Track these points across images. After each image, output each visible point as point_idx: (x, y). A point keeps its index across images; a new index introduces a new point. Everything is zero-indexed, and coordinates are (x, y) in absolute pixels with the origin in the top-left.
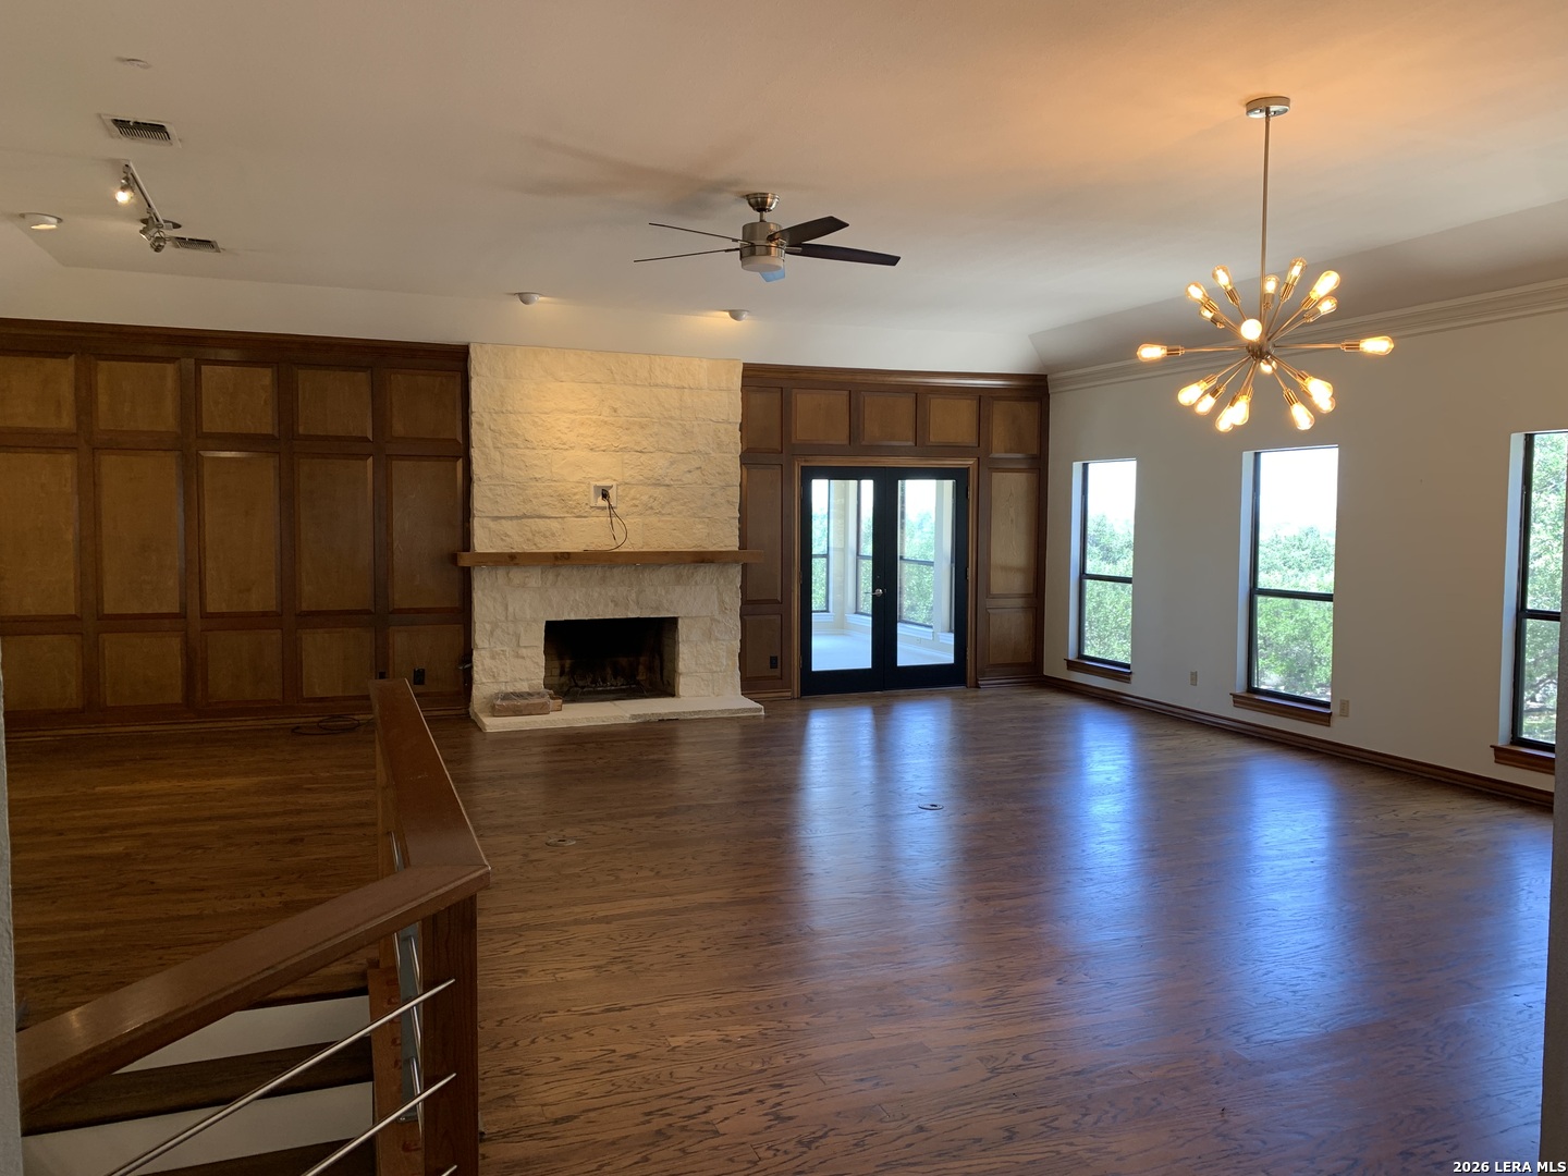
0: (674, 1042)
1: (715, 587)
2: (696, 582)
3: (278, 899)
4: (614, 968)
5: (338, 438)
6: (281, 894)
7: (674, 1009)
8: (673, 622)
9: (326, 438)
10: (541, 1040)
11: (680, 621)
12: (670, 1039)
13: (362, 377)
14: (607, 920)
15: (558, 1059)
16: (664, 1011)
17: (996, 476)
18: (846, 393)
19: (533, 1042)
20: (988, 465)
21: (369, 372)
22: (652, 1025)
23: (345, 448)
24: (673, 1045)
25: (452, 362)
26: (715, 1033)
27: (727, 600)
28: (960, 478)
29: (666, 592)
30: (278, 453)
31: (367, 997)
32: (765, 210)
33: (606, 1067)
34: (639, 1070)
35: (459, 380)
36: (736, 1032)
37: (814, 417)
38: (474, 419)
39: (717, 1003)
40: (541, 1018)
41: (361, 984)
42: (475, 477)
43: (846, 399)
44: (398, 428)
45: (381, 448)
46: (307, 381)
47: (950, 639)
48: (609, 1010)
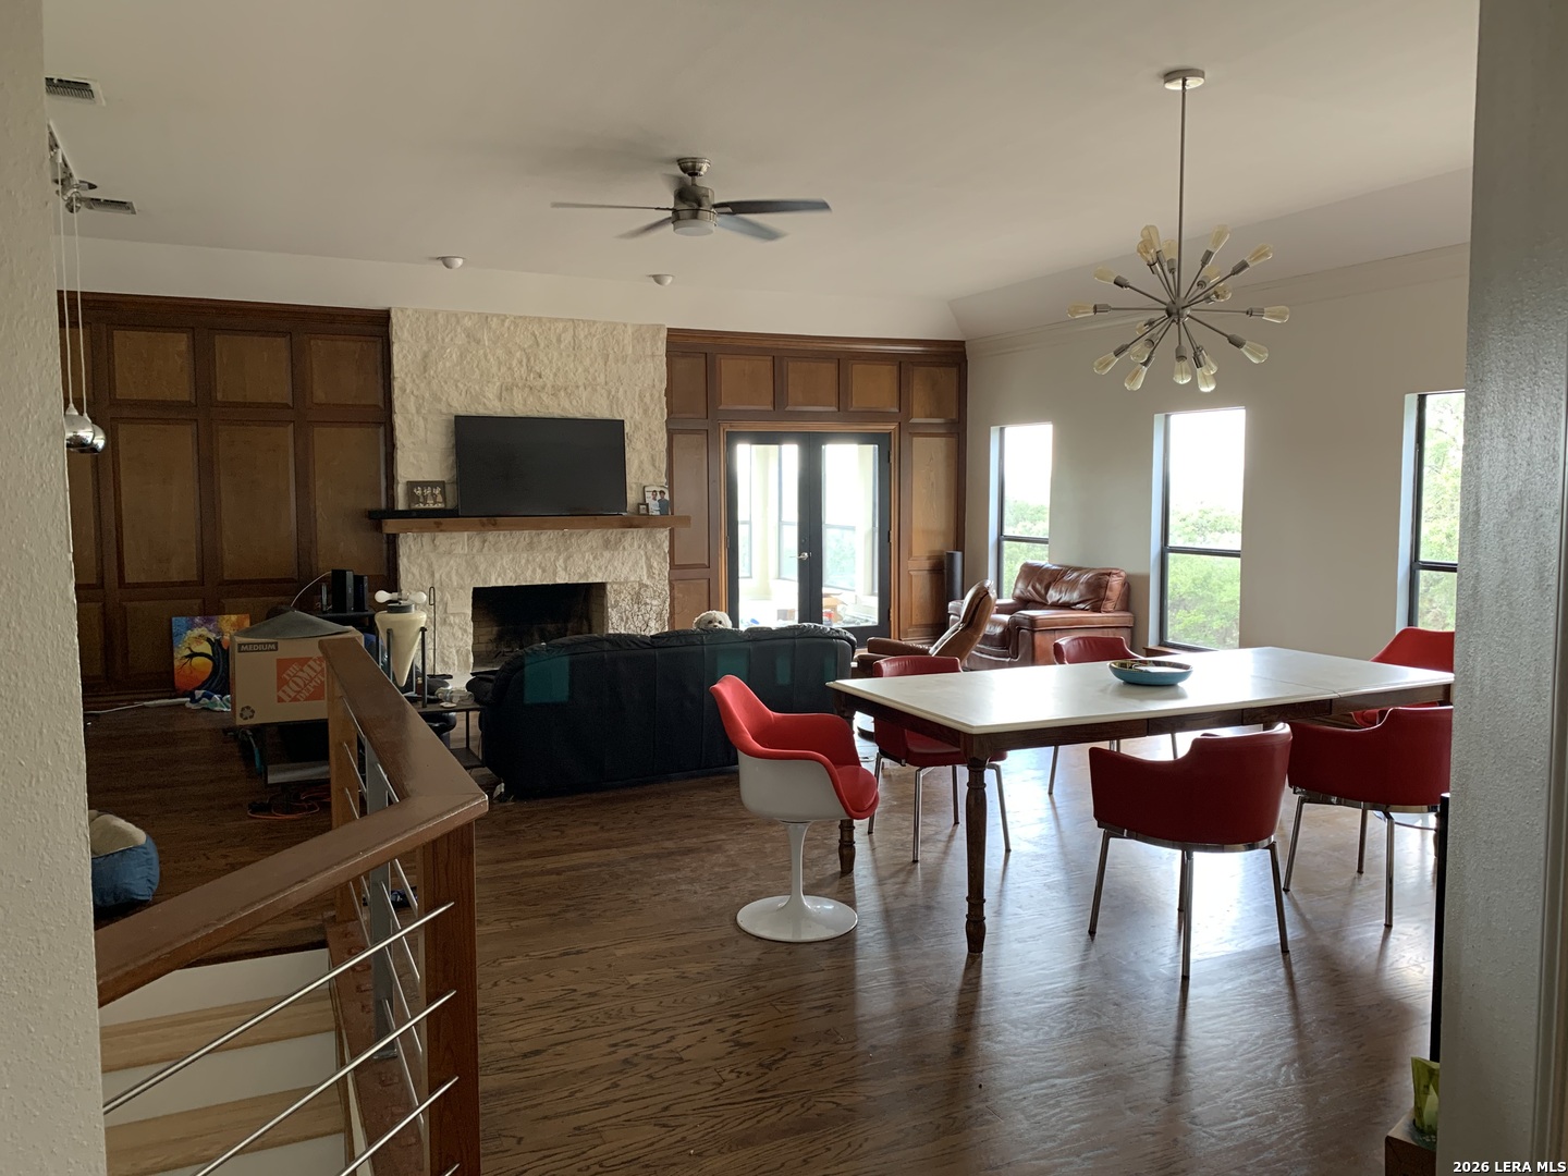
0: (632, 980)
1: (642, 553)
2: (624, 548)
3: (224, 861)
4: (568, 915)
5: (259, 405)
6: (225, 856)
7: (631, 951)
8: (602, 586)
9: (245, 405)
10: (503, 983)
11: (609, 587)
12: (629, 978)
13: (281, 343)
14: (558, 872)
15: (521, 999)
16: (619, 953)
17: (917, 441)
18: (771, 358)
19: (495, 984)
20: (907, 429)
21: (289, 337)
22: (610, 966)
23: (262, 413)
24: (632, 983)
25: (374, 327)
26: (672, 970)
27: (655, 564)
28: (882, 441)
29: (594, 558)
30: (196, 420)
31: (326, 950)
32: (696, 174)
33: (569, 1005)
34: (601, 1006)
35: (379, 346)
36: (692, 969)
37: (739, 382)
38: (396, 385)
39: (668, 945)
40: (500, 964)
41: (319, 937)
42: (398, 445)
43: (770, 364)
44: (320, 395)
45: (300, 414)
46: (224, 345)
47: (874, 602)
48: (567, 954)
